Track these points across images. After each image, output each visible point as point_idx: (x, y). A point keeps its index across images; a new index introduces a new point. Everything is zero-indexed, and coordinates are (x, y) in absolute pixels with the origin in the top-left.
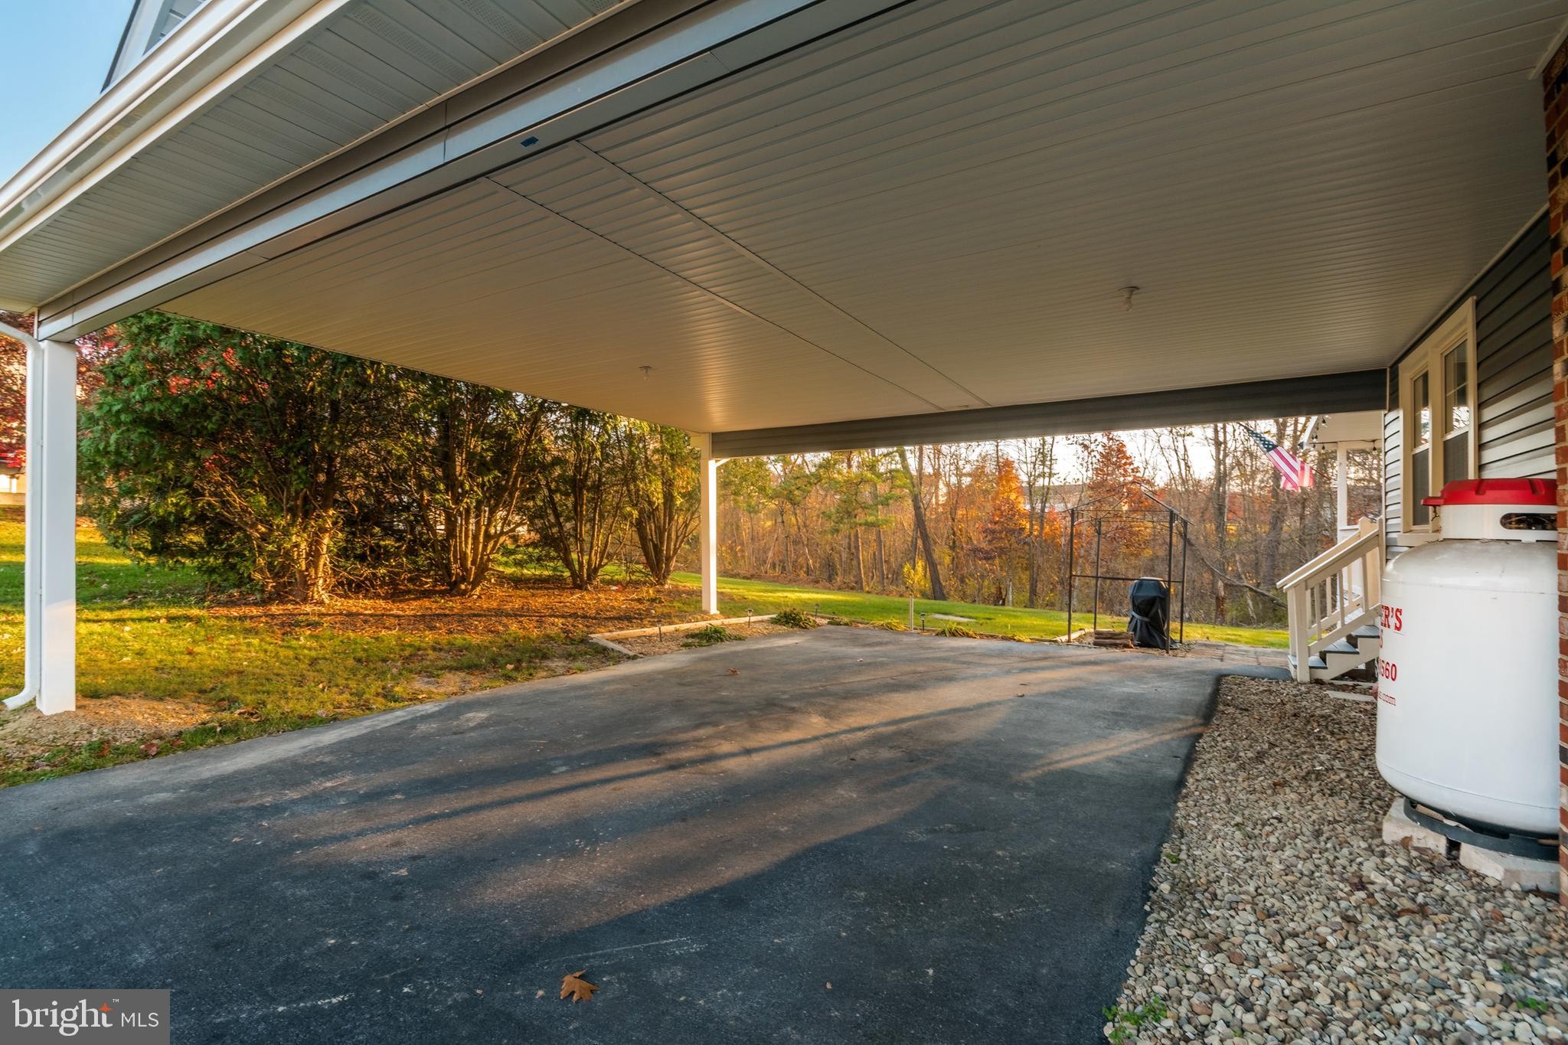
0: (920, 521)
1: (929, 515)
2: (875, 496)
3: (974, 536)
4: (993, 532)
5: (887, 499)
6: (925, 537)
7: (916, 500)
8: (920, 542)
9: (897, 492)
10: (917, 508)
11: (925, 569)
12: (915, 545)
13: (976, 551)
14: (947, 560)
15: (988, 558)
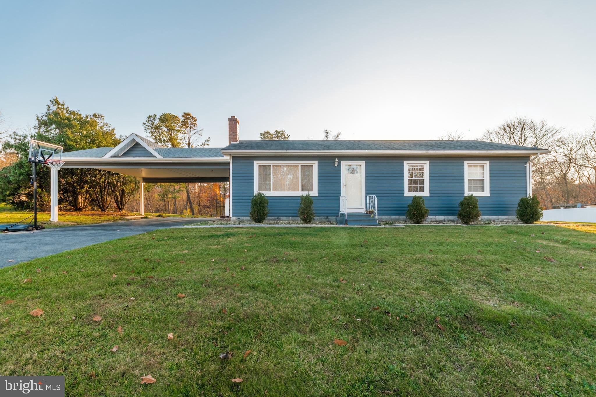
0: (188, 197)
1: (191, 196)
2: (174, 190)
3: (205, 201)
4: (210, 200)
5: (179, 191)
6: (190, 202)
7: (187, 191)
8: (188, 204)
9: (181, 189)
10: (188, 193)
11: (190, 212)
12: (187, 204)
13: (205, 205)
14: (197, 209)
15: (208, 207)
